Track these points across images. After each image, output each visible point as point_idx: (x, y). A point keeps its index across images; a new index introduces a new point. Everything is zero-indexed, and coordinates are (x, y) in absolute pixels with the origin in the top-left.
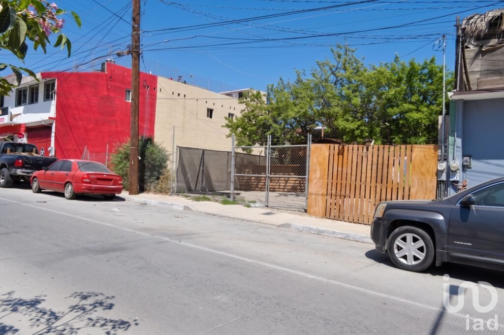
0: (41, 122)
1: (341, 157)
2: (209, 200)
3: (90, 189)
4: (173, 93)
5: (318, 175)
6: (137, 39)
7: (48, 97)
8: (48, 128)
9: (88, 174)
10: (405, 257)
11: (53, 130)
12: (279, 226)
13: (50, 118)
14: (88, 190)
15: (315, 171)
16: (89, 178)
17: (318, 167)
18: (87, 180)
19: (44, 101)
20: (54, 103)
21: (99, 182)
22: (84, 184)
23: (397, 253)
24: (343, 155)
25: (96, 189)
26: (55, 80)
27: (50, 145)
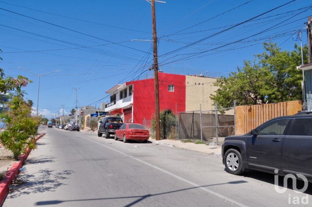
0: (127, 106)
1: (250, 112)
2: (191, 142)
3: (132, 137)
4: (196, 83)
5: (240, 124)
6: (156, 61)
7: (130, 94)
8: (130, 109)
9: (132, 130)
10: (231, 166)
11: (133, 109)
12: (209, 154)
13: (131, 104)
14: (131, 137)
15: (238, 122)
16: (132, 132)
17: (239, 120)
18: (131, 133)
19: (129, 96)
20: (132, 96)
21: (137, 134)
22: (130, 135)
23: (228, 164)
24: (251, 112)
25: (135, 137)
26: (132, 85)
27: (131, 118)
